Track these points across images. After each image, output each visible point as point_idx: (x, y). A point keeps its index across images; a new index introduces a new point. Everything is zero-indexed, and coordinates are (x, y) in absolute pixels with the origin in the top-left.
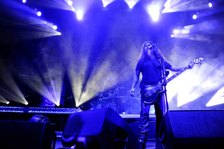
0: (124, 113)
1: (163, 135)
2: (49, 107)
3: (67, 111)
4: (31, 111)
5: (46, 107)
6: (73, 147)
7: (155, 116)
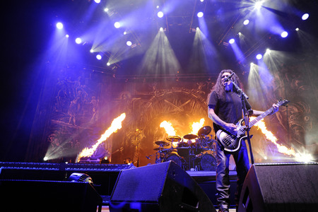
0: (192, 169)
1: (248, 200)
2: (92, 163)
3: (116, 167)
4: (68, 169)
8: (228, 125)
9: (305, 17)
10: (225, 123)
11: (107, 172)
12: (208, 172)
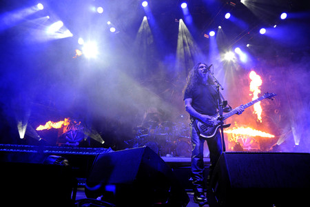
0: (168, 155)
1: (217, 184)
2: (70, 146)
3: (95, 151)
4: (47, 151)
5: (67, 146)
6: (99, 198)
7: (209, 160)
8: (203, 116)
9: (284, 16)
10: (200, 114)
11: (85, 155)
12: (182, 159)
